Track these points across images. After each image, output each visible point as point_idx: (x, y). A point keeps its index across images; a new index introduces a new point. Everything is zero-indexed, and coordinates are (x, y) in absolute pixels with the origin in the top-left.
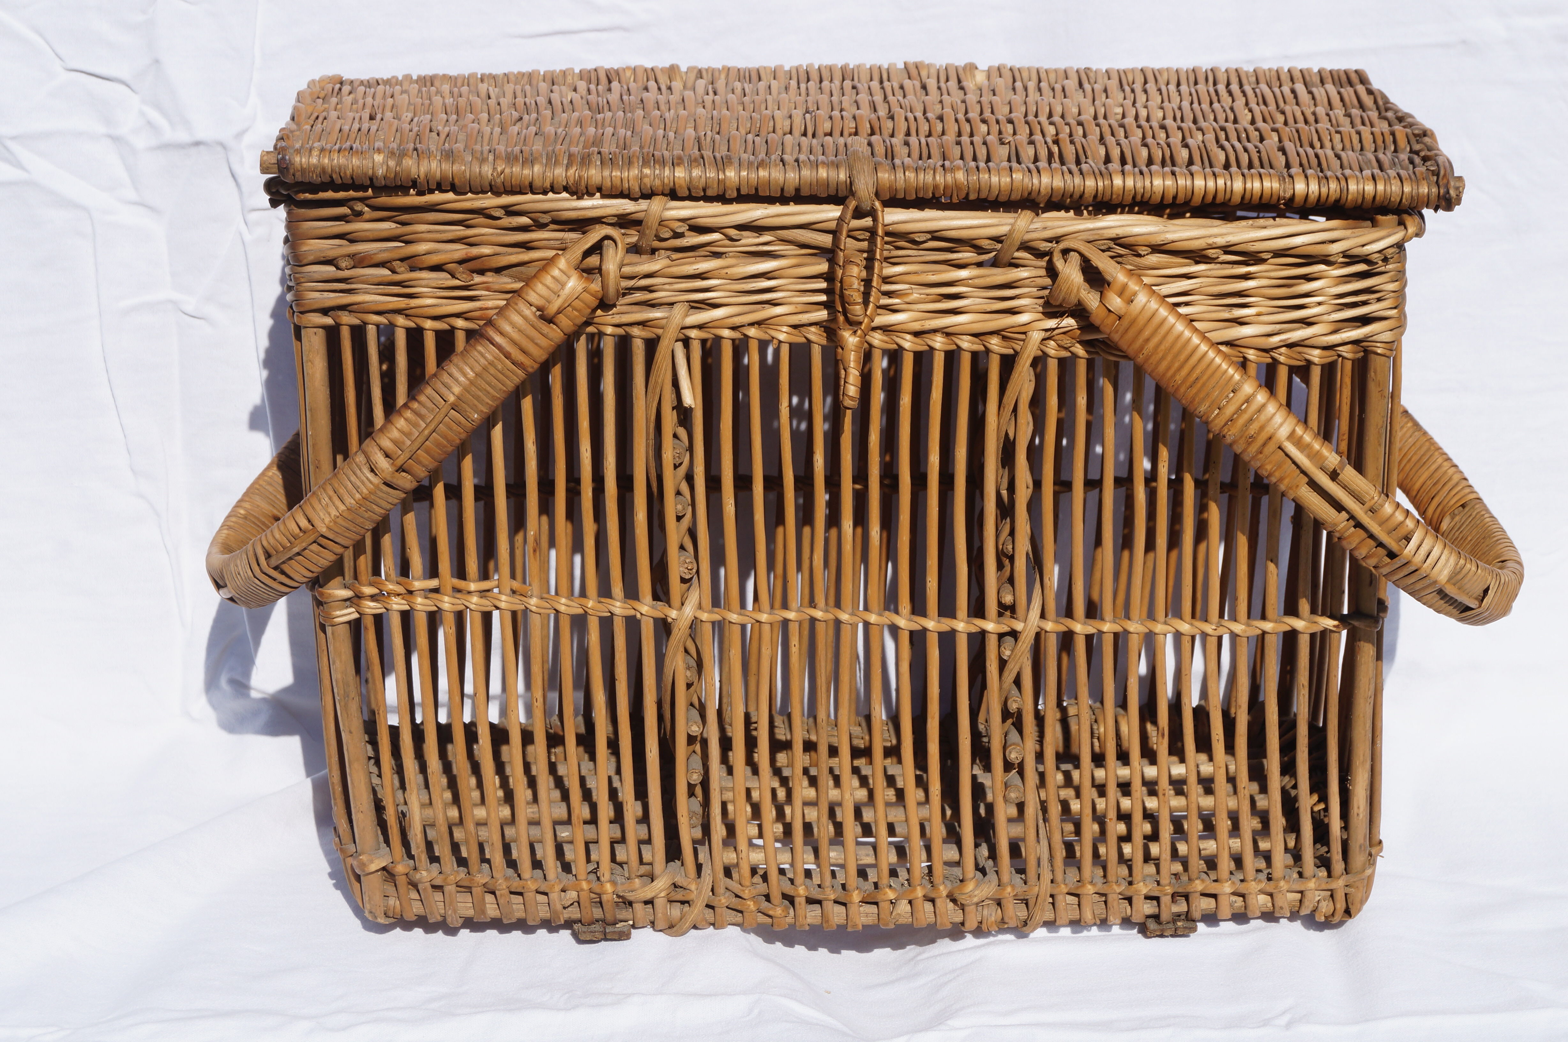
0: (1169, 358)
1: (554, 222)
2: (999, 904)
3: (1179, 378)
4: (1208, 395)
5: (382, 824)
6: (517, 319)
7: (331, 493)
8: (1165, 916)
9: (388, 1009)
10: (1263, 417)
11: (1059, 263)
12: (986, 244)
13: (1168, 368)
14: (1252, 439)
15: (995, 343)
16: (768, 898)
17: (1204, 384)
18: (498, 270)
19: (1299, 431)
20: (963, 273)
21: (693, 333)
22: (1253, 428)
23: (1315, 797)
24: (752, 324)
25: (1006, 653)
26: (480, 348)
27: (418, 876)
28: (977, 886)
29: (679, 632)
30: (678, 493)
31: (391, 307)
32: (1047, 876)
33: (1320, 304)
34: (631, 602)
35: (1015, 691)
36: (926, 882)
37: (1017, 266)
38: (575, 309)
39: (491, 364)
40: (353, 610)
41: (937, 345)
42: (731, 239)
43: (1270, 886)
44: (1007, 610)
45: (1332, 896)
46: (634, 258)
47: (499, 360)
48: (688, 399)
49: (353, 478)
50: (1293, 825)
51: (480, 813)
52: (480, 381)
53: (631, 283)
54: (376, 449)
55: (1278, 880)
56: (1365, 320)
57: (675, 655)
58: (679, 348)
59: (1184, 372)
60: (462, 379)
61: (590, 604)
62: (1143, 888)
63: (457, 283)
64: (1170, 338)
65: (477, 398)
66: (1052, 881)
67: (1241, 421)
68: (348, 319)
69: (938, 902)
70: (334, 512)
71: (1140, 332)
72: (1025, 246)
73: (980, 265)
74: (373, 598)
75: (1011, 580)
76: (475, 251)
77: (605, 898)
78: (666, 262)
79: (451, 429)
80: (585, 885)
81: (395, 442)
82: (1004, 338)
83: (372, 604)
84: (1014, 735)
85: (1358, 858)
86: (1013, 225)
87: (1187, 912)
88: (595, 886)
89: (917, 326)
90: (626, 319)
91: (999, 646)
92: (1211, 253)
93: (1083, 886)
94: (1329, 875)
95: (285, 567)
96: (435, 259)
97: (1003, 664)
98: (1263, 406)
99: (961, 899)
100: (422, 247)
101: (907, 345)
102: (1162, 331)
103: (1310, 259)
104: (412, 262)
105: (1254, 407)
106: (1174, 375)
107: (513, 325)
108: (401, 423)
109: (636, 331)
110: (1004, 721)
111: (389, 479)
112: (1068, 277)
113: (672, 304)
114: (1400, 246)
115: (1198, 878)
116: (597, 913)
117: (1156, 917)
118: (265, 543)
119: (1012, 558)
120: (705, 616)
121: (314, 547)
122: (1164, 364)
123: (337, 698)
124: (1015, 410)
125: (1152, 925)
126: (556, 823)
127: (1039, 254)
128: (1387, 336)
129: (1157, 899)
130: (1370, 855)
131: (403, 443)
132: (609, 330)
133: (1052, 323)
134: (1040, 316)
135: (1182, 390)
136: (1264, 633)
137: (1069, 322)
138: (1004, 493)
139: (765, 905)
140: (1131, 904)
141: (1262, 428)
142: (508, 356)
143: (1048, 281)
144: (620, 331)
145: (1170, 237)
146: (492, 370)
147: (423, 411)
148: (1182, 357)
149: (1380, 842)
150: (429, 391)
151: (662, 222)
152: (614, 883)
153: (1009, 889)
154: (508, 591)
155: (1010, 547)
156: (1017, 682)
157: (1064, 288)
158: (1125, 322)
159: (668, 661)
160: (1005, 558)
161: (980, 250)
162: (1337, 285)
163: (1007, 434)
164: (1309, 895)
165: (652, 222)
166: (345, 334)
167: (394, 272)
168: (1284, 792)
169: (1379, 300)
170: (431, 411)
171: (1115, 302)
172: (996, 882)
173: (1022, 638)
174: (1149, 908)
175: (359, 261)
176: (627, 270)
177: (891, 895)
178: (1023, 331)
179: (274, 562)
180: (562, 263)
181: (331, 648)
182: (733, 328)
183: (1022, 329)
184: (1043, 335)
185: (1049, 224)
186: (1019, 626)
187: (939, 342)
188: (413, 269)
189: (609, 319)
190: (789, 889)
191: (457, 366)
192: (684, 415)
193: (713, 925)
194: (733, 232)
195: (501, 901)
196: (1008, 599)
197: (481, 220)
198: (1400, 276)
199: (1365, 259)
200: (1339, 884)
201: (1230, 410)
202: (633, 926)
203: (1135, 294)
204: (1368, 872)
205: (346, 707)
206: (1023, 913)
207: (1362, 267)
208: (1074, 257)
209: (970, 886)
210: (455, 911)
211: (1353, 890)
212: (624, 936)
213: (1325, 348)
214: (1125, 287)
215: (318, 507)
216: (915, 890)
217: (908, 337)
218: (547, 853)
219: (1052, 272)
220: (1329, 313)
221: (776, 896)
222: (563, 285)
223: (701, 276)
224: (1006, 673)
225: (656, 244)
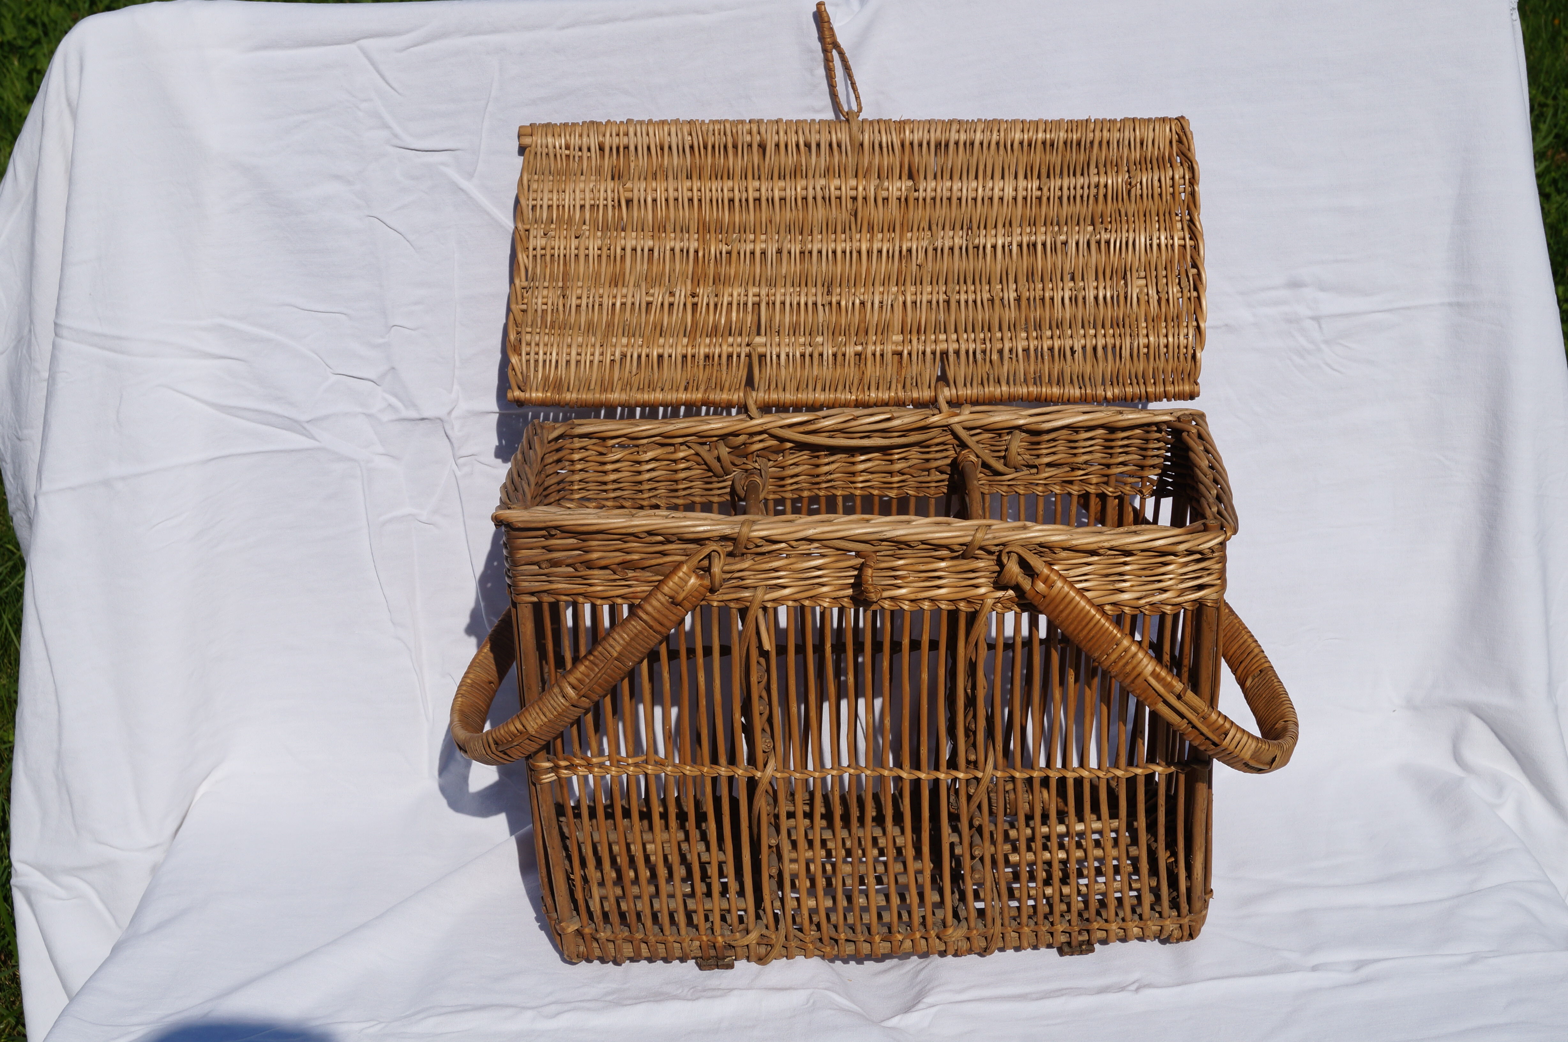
0: (1076, 623)
1: (679, 539)
2: (968, 939)
3: (1081, 636)
4: (1100, 646)
5: (574, 901)
6: (655, 603)
7: (538, 710)
8: (1074, 943)
9: (580, 1001)
10: (1135, 662)
11: (1005, 559)
12: (956, 547)
13: (1075, 629)
14: (1128, 675)
15: (962, 605)
16: (821, 940)
17: (1097, 640)
18: (643, 569)
19: (1158, 669)
20: (943, 564)
21: (769, 605)
22: (1128, 668)
23: (1168, 854)
24: (807, 598)
25: (972, 791)
26: (633, 623)
27: (598, 936)
28: (954, 930)
29: (763, 786)
30: (761, 697)
31: (575, 592)
32: (998, 922)
33: (1171, 579)
34: (731, 767)
35: (977, 813)
36: (921, 927)
37: (977, 558)
38: (693, 597)
39: (640, 632)
40: (553, 774)
41: (926, 607)
42: (792, 547)
43: (1142, 924)
44: (973, 764)
45: (1181, 927)
46: (730, 560)
47: (645, 629)
48: (767, 646)
49: (552, 702)
50: (1154, 871)
51: (635, 890)
52: (633, 643)
53: (729, 576)
54: (567, 684)
55: (1147, 920)
56: (1200, 587)
57: (760, 799)
58: (760, 613)
59: (1085, 632)
60: (621, 642)
61: (705, 769)
62: (1060, 928)
63: (617, 577)
64: (1076, 611)
65: (632, 653)
66: (1002, 925)
67: (1121, 664)
68: (547, 599)
69: (930, 940)
70: (539, 722)
71: (1057, 606)
72: (981, 548)
73: (953, 558)
74: (566, 768)
75: (974, 745)
76: (629, 557)
77: (717, 945)
78: (751, 562)
79: (614, 672)
80: (704, 938)
81: (579, 680)
82: (969, 602)
83: (565, 772)
84: (977, 838)
85: (1197, 905)
86: (974, 536)
87: (1088, 940)
88: (711, 937)
89: (912, 597)
90: (726, 597)
91: (967, 786)
92: (1101, 551)
93: (1022, 928)
94: (1179, 916)
95: (508, 752)
96: (603, 563)
97: (969, 797)
98: (1135, 654)
99: (945, 938)
100: (595, 555)
101: (906, 607)
102: (1071, 606)
103: (1164, 554)
104: (589, 565)
105: (1129, 655)
106: (1078, 633)
107: (653, 607)
108: (582, 668)
109: (732, 605)
110: (970, 829)
111: (575, 703)
112: (1010, 570)
113: (755, 587)
114: (1223, 544)
115: (1096, 921)
116: (712, 953)
117: (1069, 944)
118: (494, 736)
119: (975, 733)
120: (779, 775)
121: (527, 741)
122: (1072, 627)
123: (544, 828)
124: (976, 644)
125: (1066, 949)
126: (685, 895)
127: (990, 553)
128: (1214, 596)
129: (1070, 934)
130: (1205, 900)
131: (584, 681)
132: (715, 604)
133: (1000, 594)
134: (992, 589)
135: (1084, 643)
136: (1136, 775)
137: (1011, 592)
138: (969, 691)
139: (819, 944)
140: (1052, 936)
141: (1134, 668)
142: (651, 627)
143: (997, 568)
144: (722, 604)
145: (1074, 542)
146: (641, 637)
147: (597, 661)
148: (1084, 623)
149: (1212, 890)
150: (600, 648)
151: (749, 539)
152: (722, 935)
153: (975, 932)
154: (653, 762)
155: (973, 726)
156: (979, 807)
157: (1008, 577)
158: (1048, 600)
159: (755, 802)
160: (970, 733)
161: (952, 551)
162: (1182, 567)
163: (971, 659)
164: (1166, 928)
165: (743, 540)
166: (546, 608)
167: (576, 570)
168: (1149, 847)
169: (1209, 574)
170: (602, 661)
171: (1041, 586)
172: (966, 926)
173: (982, 782)
174: (1063, 939)
175: (555, 563)
176: (726, 568)
177: (900, 937)
178: (982, 598)
179: (500, 749)
180: (685, 568)
181: (540, 798)
182: (795, 601)
183: (981, 598)
184: (994, 601)
185: (997, 535)
186: (980, 775)
187: (926, 605)
188: (590, 568)
189: (715, 597)
190: (834, 934)
191: (618, 634)
192: (764, 654)
193: (787, 957)
194: (794, 543)
195: (652, 949)
196: (972, 758)
197: (632, 538)
198: (1223, 560)
199: (1200, 552)
200: (1185, 921)
201: (1114, 657)
202: (736, 960)
203: (1054, 582)
204: (1204, 912)
205: (550, 834)
206: (983, 944)
207: (1198, 556)
208: (1014, 557)
209: (950, 931)
210: (622, 955)
211: (1194, 924)
212: (730, 966)
213: (1173, 605)
214: (1048, 577)
215: (529, 718)
216: (914, 933)
217: (907, 602)
218: (681, 918)
219: (1000, 563)
220: (1177, 585)
221: (826, 939)
222: (686, 583)
223: (776, 570)
224: (971, 803)
225: (745, 551)
